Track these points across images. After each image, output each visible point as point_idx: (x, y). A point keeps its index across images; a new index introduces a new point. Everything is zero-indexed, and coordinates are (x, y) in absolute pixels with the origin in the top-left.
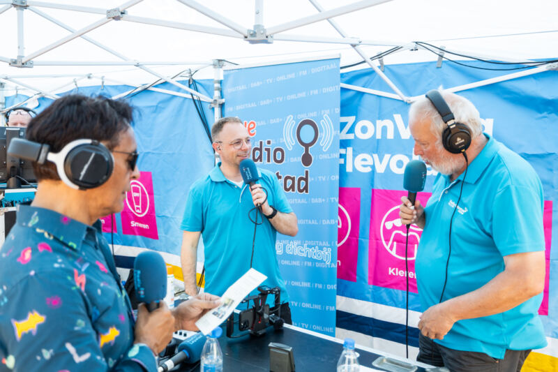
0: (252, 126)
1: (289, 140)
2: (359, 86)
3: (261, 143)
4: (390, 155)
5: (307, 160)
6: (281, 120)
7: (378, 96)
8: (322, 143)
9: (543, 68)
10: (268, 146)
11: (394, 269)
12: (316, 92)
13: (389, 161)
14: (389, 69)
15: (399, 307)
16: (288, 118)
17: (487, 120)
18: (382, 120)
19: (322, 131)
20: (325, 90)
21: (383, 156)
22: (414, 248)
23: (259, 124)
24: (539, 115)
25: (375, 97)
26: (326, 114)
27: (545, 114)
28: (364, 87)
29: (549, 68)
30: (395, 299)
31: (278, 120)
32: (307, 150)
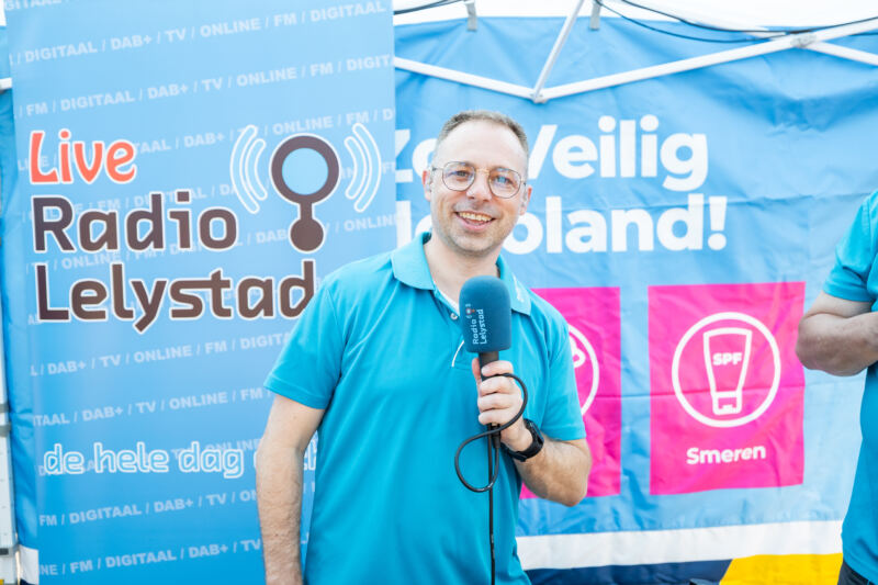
0: (120, 153)
1: (248, 186)
2: (416, 60)
3: (156, 199)
5: (306, 234)
6: (221, 137)
8: (351, 193)
9: (786, 42)
10: (181, 207)
12: (327, 68)
14: (488, 26)
16: (244, 131)
17: (695, 135)
19: (349, 164)
20: (353, 65)
23: (145, 148)
24: (772, 129)
25: (455, 87)
26: (359, 122)
27: (781, 127)
28: (426, 61)
29: (797, 44)
30: (525, 521)
31: (210, 139)
32: (306, 212)
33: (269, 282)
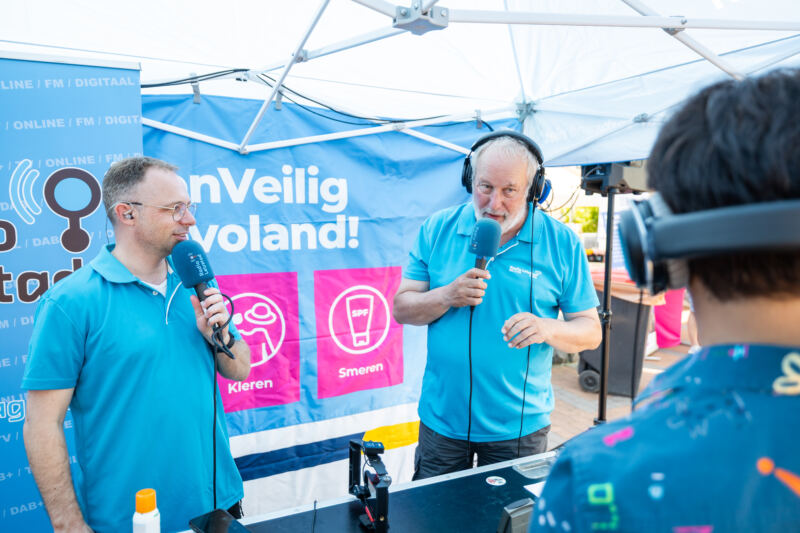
1: (25, 205)
4: (217, 227)
7: (191, 139)
9: (389, 127)
11: (235, 385)
12: (89, 121)
13: (217, 235)
15: (246, 433)
16: (20, 163)
17: (341, 180)
18: (201, 175)
20: (110, 120)
21: (207, 227)
22: (261, 348)
27: (388, 176)
28: (164, 122)
29: (395, 129)
30: (239, 425)
32: (75, 224)
33: (45, 274)
